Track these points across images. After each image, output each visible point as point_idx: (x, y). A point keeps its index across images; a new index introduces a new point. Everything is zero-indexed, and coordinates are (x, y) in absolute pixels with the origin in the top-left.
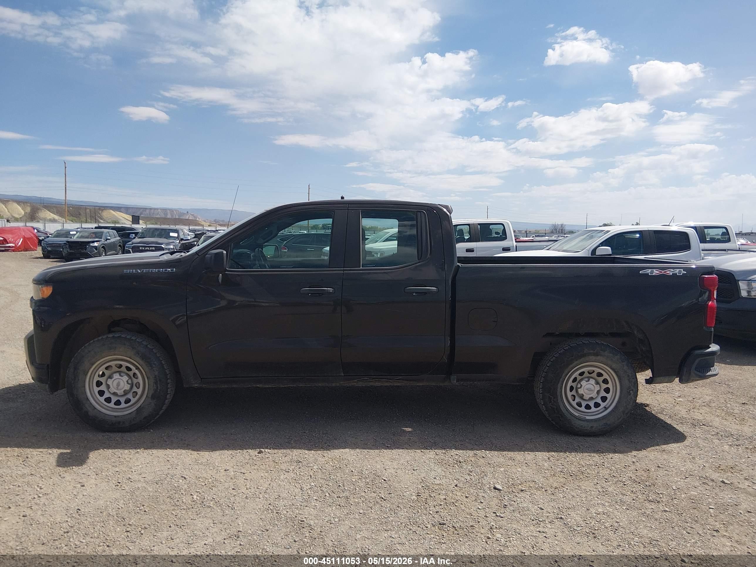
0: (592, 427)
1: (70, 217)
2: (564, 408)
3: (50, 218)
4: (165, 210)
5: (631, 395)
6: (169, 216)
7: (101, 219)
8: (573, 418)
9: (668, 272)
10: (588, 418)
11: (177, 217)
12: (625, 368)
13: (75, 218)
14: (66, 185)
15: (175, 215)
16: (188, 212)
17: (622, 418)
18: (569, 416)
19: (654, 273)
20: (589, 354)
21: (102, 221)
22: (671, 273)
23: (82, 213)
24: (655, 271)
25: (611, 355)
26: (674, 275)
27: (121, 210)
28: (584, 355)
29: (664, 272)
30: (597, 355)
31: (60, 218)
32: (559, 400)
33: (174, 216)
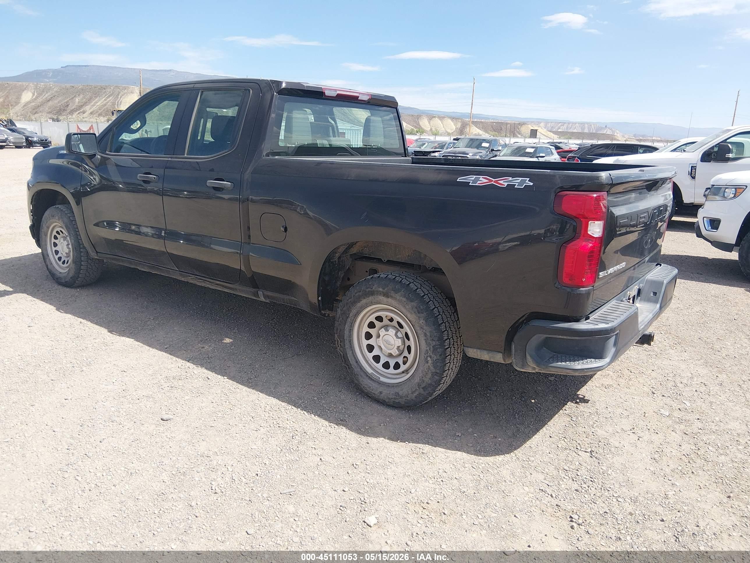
0: (381, 393)
1: (493, 132)
2: (353, 358)
3: (476, 133)
4: (582, 124)
5: (429, 364)
6: (586, 131)
7: (519, 134)
8: (362, 374)
9: (501, 182)
10: (382, 379)
11: (594, 132)
12: (422, 321)
13: (496, 133)
14: (472, 101)
15: (593, 129)
16: (606, 127)
17: (417, 393)
18: (357, 370)
19: (479, 182)
20: (379, 293)
21: (520, 136)
22: (506, 184)
23: (503, 128)
24: (481, 179)
25: (404, 299)
26: (511, 187)
27: (541, 125)
28: (372, 293)
29: (495, 182)
30: (386, 295)
31: (484, 133)
32: (347, 346)
33: (591, 130)
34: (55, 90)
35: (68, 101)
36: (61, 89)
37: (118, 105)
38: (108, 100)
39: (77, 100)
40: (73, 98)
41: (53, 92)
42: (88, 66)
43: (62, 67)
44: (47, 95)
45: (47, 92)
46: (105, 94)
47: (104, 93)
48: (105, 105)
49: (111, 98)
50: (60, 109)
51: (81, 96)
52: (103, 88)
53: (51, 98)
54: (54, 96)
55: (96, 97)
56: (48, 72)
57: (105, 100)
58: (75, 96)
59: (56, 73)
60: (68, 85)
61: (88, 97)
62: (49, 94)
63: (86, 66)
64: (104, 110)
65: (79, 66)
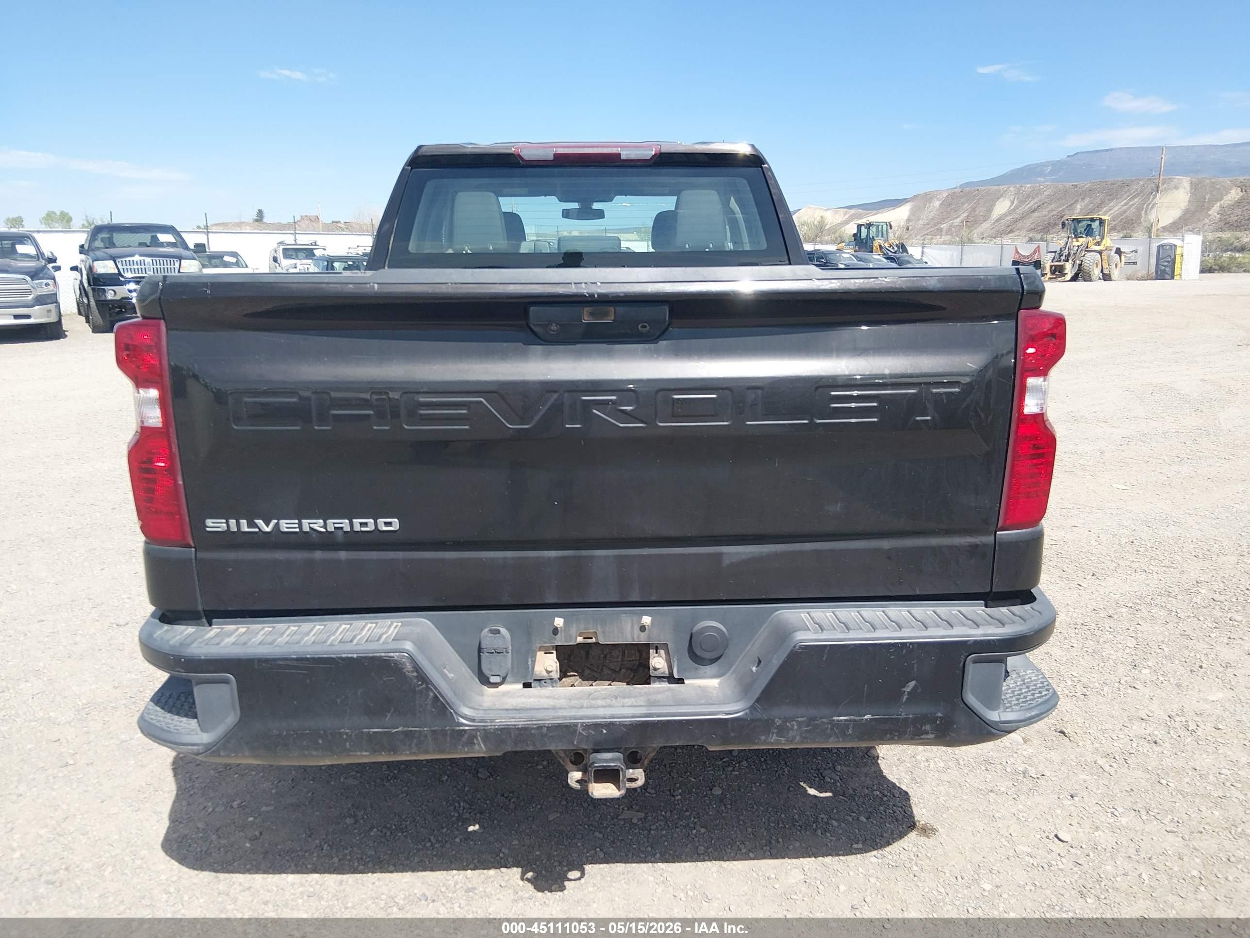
34: (1046, 193)
35: (1063, 210)
36: (1056, 192)
37: (1146, 211)
38: (1130, 203)
39: (1079, 207)
40: (1072, 204)
41: (1043, 197)
42: (1112, 150)
43: (1068, 156)
44: (1032, 204)
45: (1033, 198)
46: (1128, 193)
47: (1126, 193)
48: (1125, 212)
49: (1136, 200)
50: (1049, 224)
51: (1087, 200)
52: (1126, 185)
53: (1039, 206)
54: (1043, 204)
55: (1111, 200)
56: (1045, 166)
57: (1126, 204)
58: (1077, 201)
59: (1057, 166)
60: (1068, 185)
61: (1098, 201)
62: (1036, 200)
63: (1107, 150)
64: (1120, 221)
65: (1097, 151)
